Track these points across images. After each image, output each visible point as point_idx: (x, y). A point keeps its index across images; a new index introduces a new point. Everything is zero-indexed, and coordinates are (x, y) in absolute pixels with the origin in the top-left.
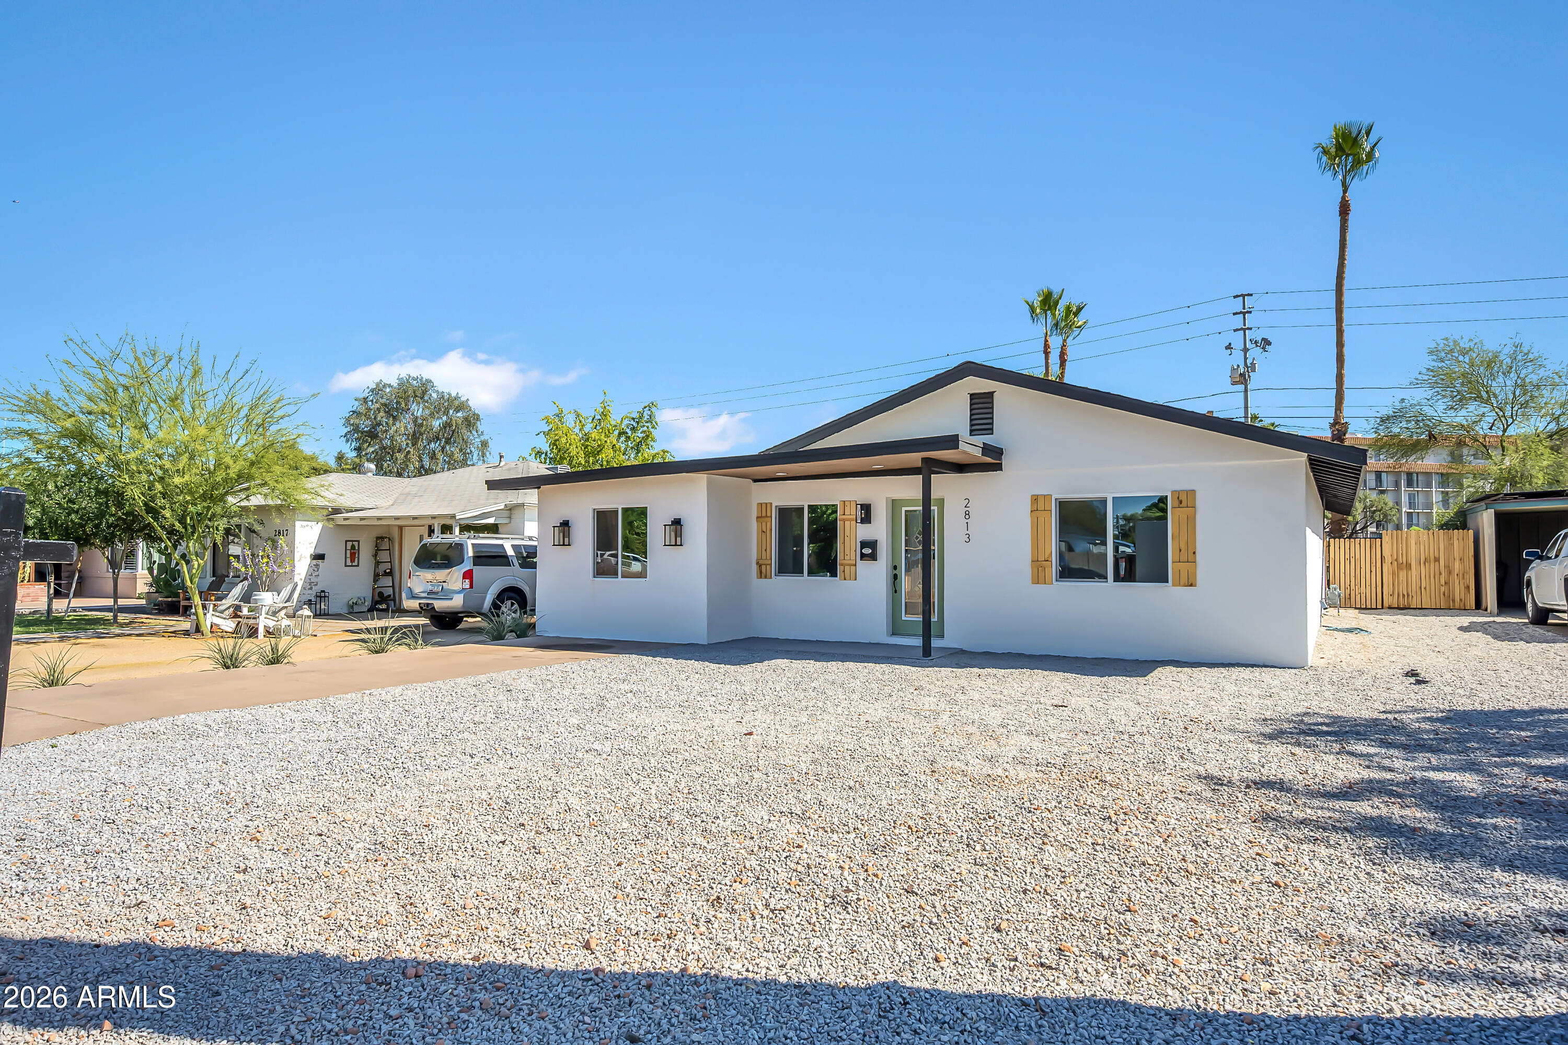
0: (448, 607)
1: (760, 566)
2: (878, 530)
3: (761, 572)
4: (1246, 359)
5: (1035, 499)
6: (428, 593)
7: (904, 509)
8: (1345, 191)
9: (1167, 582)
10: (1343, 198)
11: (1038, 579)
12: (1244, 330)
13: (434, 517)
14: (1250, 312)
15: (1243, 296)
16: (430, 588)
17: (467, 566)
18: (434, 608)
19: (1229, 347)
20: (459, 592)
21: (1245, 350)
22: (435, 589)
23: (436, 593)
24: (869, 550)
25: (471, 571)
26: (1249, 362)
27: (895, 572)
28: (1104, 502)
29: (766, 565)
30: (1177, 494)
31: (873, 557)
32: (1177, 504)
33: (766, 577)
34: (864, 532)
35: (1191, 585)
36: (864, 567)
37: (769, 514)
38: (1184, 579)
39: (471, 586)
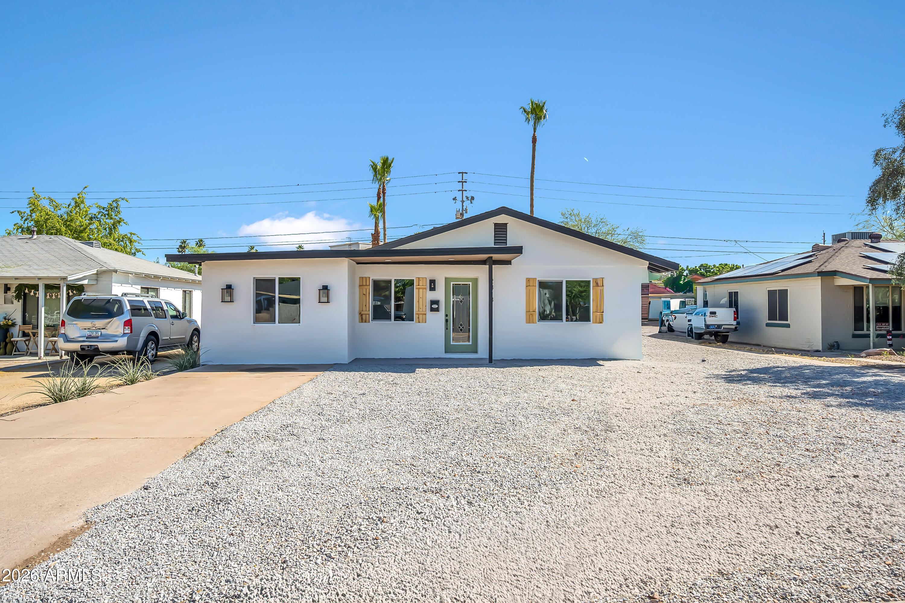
0: (113, 348)
1: (362, 315)
2: (439, 294)
3: (362, 319)
4: (463, 206)
5: (528, 280)
6: (87, 338)
7: (452, 283)
8: (535, 132)
9: (590, 321)
10: (534, 135)
11: (529, 320)
12: (462, 191)
13: (40, 279)
14: (466, 182)
15: (462, 173)
16: (89, 333)
17: (127, 316)
18: (98, 348)
19: (455, 199)
20: (122, 336)
21: (463, 202)
22: (94, 334)
23: (97, 337)
24: (434, 306)
25: (130, 320)
26: (464, 208)
27: (447, 318)
28: (561, 283)
29: (366, 314)
30: (596, 281)
31: (437, 310)
32: (595, 284)
33: (365, 322)
34: (431, 296)
35: (601, 323)
36: (430, 315)
37: (368, 284)
38: (598, 320)
39: (131, 332)
